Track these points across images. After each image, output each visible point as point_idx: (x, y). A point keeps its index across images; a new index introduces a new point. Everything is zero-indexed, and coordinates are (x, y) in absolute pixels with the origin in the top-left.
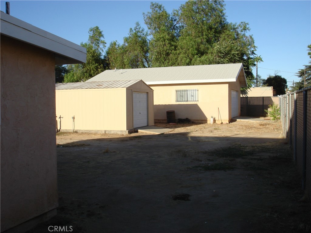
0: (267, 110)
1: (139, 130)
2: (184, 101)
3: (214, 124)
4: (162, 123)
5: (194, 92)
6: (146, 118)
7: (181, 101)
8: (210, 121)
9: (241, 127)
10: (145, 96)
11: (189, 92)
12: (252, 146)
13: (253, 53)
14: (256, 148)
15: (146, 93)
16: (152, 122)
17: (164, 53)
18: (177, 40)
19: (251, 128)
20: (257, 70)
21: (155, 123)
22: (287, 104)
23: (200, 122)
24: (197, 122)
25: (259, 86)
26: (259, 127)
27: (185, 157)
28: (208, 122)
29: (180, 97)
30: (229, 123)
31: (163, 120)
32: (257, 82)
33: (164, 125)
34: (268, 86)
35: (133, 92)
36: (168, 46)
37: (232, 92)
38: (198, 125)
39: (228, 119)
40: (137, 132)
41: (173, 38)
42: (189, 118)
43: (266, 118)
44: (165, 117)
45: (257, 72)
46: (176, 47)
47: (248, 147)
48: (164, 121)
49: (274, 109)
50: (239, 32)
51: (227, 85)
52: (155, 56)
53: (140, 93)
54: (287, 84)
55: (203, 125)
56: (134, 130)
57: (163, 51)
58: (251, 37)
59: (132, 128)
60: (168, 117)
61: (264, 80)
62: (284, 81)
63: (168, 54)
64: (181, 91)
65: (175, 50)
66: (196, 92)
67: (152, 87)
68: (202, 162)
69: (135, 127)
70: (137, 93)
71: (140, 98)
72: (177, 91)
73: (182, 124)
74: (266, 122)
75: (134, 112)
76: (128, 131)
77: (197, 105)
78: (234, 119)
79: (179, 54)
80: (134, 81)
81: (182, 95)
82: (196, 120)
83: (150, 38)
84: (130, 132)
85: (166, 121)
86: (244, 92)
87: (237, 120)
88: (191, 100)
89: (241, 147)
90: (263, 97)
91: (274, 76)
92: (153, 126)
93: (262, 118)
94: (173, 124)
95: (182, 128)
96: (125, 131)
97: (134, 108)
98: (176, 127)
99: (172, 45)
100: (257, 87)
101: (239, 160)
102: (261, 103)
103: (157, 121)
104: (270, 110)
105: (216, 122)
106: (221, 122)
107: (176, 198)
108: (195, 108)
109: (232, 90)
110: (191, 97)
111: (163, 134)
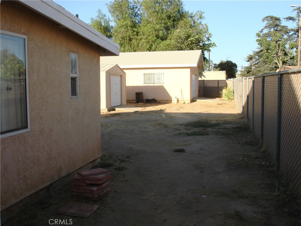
0: (222, 91)
1: (116, 109)
2: (151, 83)
3: (178, 103)
4: (132, 103)
5: (160, 75)
6: (120, 98)
7: (148, 83)
8: (174, 101)
9: (201, 106)
10: (119, 78)
11: (155, 75)
12: (217, 120)
13: (208, 39)
14: (219, 121)
15: (120, 76)
16: (124, 102)
17: (128, 38)
18: (139, 26)
19: (211, 107)
20: (209, 55)
21: (127, 102)
22: (244, 87)
23: (165, 102)
24: (162, 102)
25: (211, 70)
26: (217, 106)
27: (166, 128)
28: (173, 102)
29: (147, 80)
30: (191, 103)
31: (132, 100)
32: (209, 66)
33: (135, 105)
34: (220, 70)
35: (111, 75)
36: (131, 32)
37: (193, 76)
38: (164, 105)
39: (190, 100)
40: (114, 110)
41: (134, 25)
42: (156, 99)
43: (221, 99)
44: (134, 97)
45: (209, 56)
46: (137, 33)
47: (213, 121)
48: (133, 102)
49: (228, 91)
50: (196, 20)
51: (189, 70)
52: (119, 41)
53: (116, 76)
54: (237, 69)
55: (168, 104)
56: (112, 108)
57: (126, 36)
58: (206, 25)
59: (110, 107)
60: (136, 97)
61: (215, 65)
62: (235, 66)
63: (130, 40)
64: (148, 74)
65: (137, 35)
66: (162, 75)
67: (125, 71)
68: (182, 131)
69: (112, 105)
70: (114, 76)
71: (116, 80)
72: (144, 74)
73: (150, 104)
74: (222, 102)
75: (111, 92)
76: (107, 109)
77: (162, 86)
78: (194, 99)
79: (140, 40)
80: (111, 65)
81: (149, 78)
82: (161, 100)
83: (112, 24)
84: (109, 110)
85: (135, 101)
86: (201, 75)
87: (197, 100)
88: (157, 82)
89: (208, 121)
90: (218, 80)
91: (226, 61)
92: (125, 105)
93: (217, 99)
94: (142, 103)
95: (152, 107)
96: (104, 109)
97: (111, 89)
98: (145, 107)
99: (134, 31)
100: (209, 71)
101: (209, 129)
102: (216, 85)
103: (129, 101)
104: (224, 91)
105: (180, 101)
106: (183, 102)
107: (176, 151)
108: (161, 89)
109: (193, 74)
110: (157, 79)
111: (138, 112)
